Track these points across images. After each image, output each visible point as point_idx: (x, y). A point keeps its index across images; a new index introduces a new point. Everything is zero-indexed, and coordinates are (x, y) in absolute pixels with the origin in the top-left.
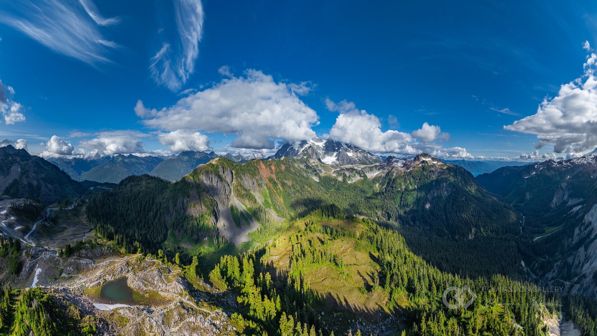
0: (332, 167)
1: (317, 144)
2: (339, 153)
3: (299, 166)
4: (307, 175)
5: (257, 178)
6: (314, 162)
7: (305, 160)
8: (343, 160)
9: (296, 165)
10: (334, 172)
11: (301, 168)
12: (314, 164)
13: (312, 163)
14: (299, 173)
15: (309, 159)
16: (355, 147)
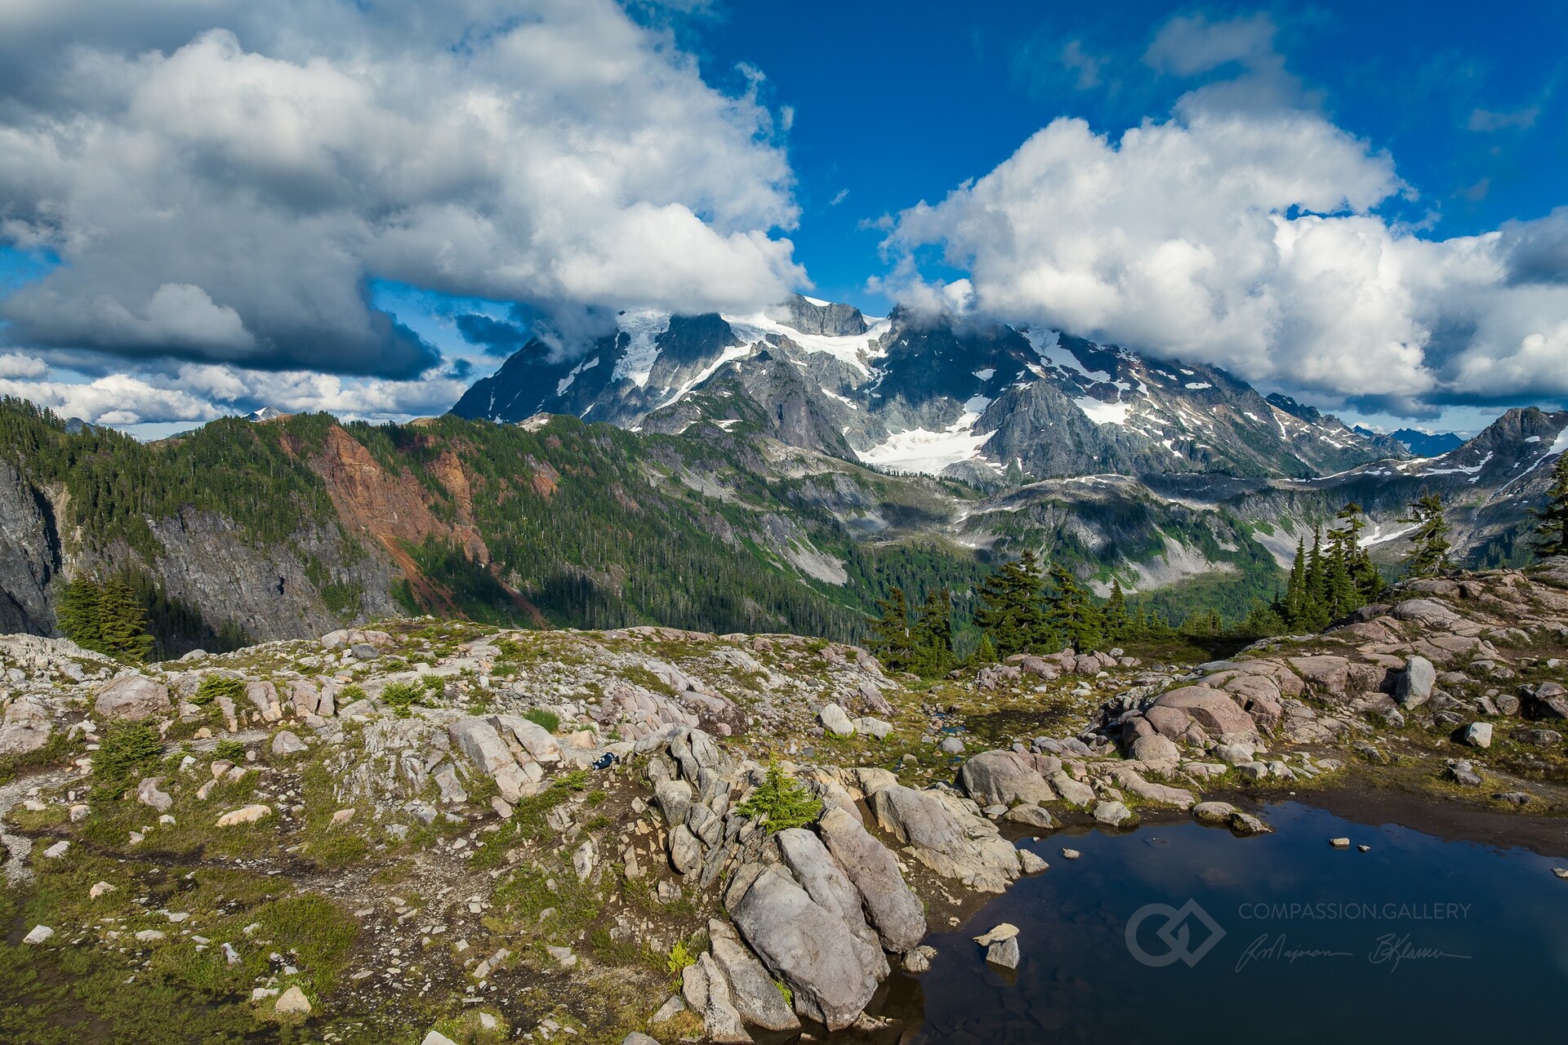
0: (957, 492)
1: (812, 343)
2: (1012, 403)
3: (675, 480)
4: (749, 542)
5: (311, 544)
6: (801, 460)
7: (729, 444)
8: (1044, 450)
9: (654, 477)
10: (972, 523)
11: (691, 494)
12: (797, 474)
13: (783, 464)
14: (682, 523)
15: (758, 440)
16: (1154, 364)
